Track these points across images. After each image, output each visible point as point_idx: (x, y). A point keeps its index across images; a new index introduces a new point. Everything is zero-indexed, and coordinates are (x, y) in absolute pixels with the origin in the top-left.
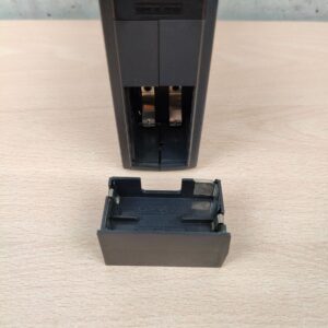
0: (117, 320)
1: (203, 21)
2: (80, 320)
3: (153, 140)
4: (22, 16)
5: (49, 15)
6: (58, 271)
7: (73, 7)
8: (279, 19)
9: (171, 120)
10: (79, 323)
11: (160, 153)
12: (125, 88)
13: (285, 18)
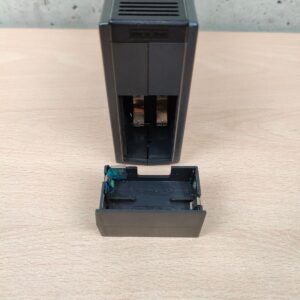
0: (109, 293)
1: (186, 44)
2: (78, 293)
3: (142, 138)
4: (28, 25)
5: (52, 24)
6: (60, 251)
7: (73, 18)
8: (254, 30)
9: (158, 121)
10: (77, 296)
11: (148, 149)
12: (120, 97)
13: (260, 29)
